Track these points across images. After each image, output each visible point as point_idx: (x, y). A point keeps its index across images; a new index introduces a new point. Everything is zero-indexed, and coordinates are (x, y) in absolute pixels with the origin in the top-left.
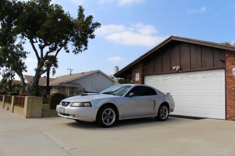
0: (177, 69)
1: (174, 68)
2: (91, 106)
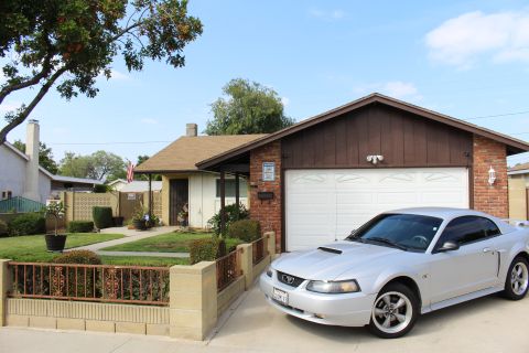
0: (375, 162)
1: (369, 158)
2: (358, 290)
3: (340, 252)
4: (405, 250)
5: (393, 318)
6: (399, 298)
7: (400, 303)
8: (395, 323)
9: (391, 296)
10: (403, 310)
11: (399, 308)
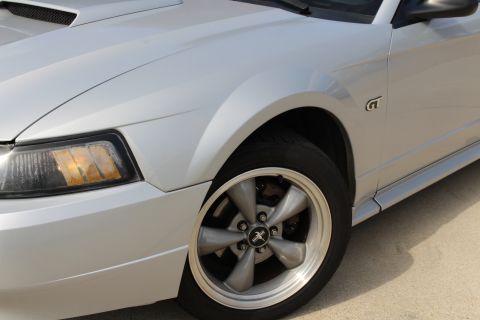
2: (129, 171)
3: (66, 18)
4: (306, 12)
5: (265, 254)
6: (285, 185)
7: (290, 204)
8: (271, 269)
9: (259, 180)
10: (298, 228)
11: (286, 223)
